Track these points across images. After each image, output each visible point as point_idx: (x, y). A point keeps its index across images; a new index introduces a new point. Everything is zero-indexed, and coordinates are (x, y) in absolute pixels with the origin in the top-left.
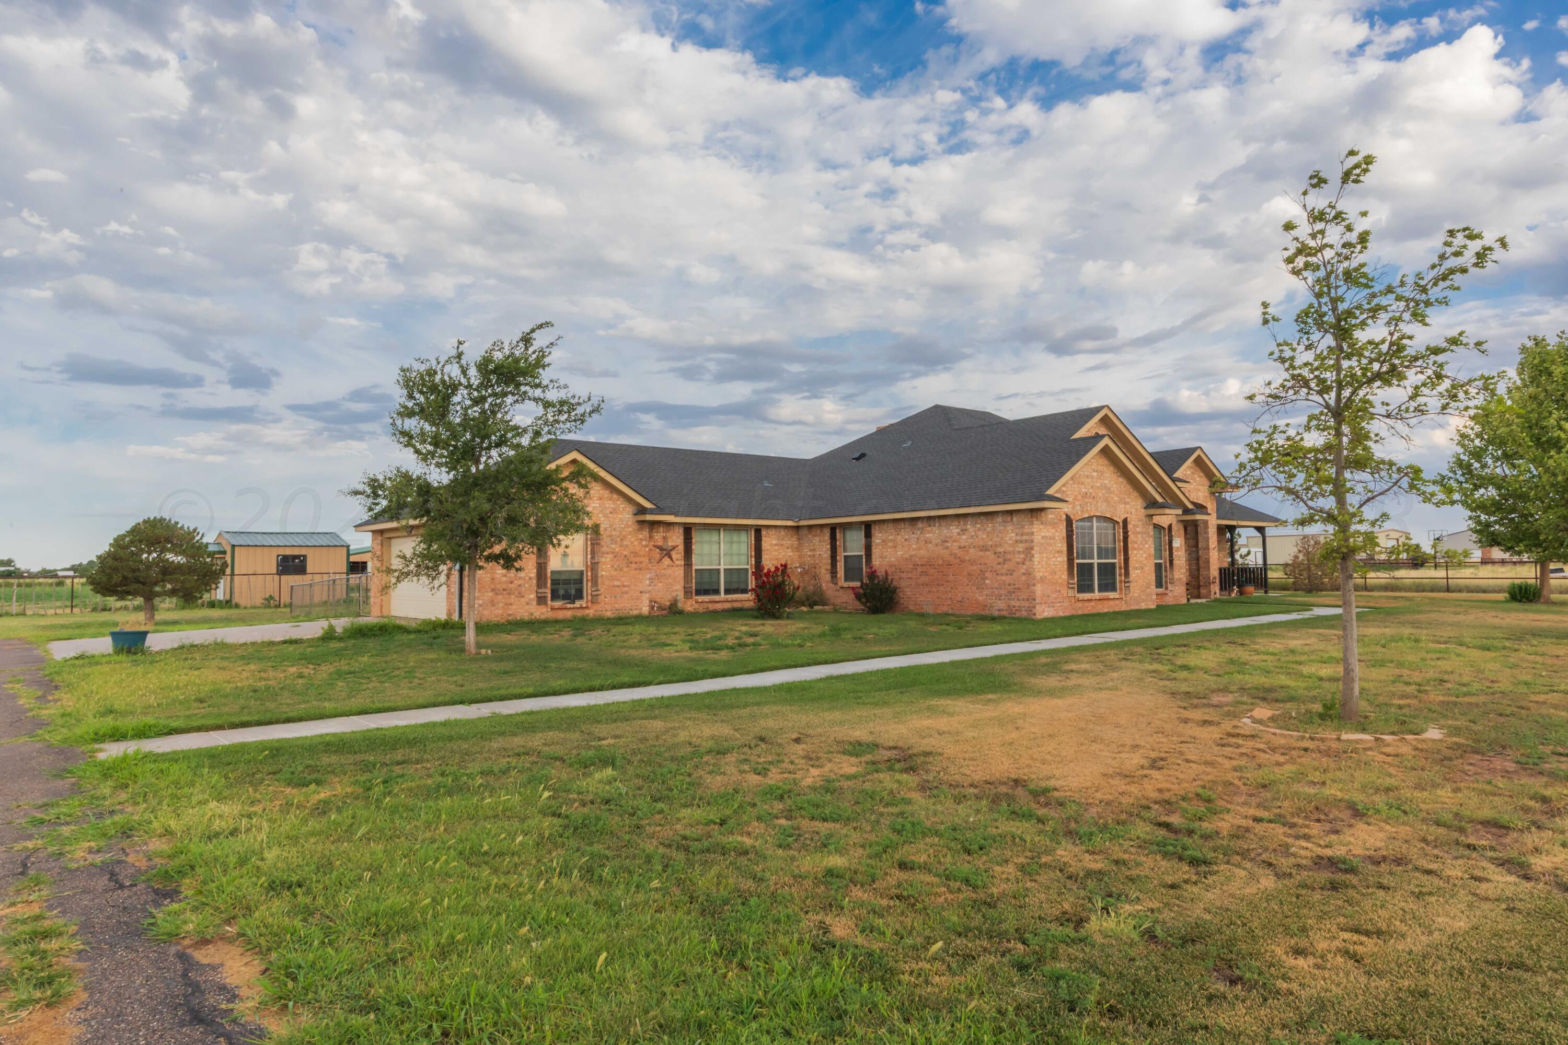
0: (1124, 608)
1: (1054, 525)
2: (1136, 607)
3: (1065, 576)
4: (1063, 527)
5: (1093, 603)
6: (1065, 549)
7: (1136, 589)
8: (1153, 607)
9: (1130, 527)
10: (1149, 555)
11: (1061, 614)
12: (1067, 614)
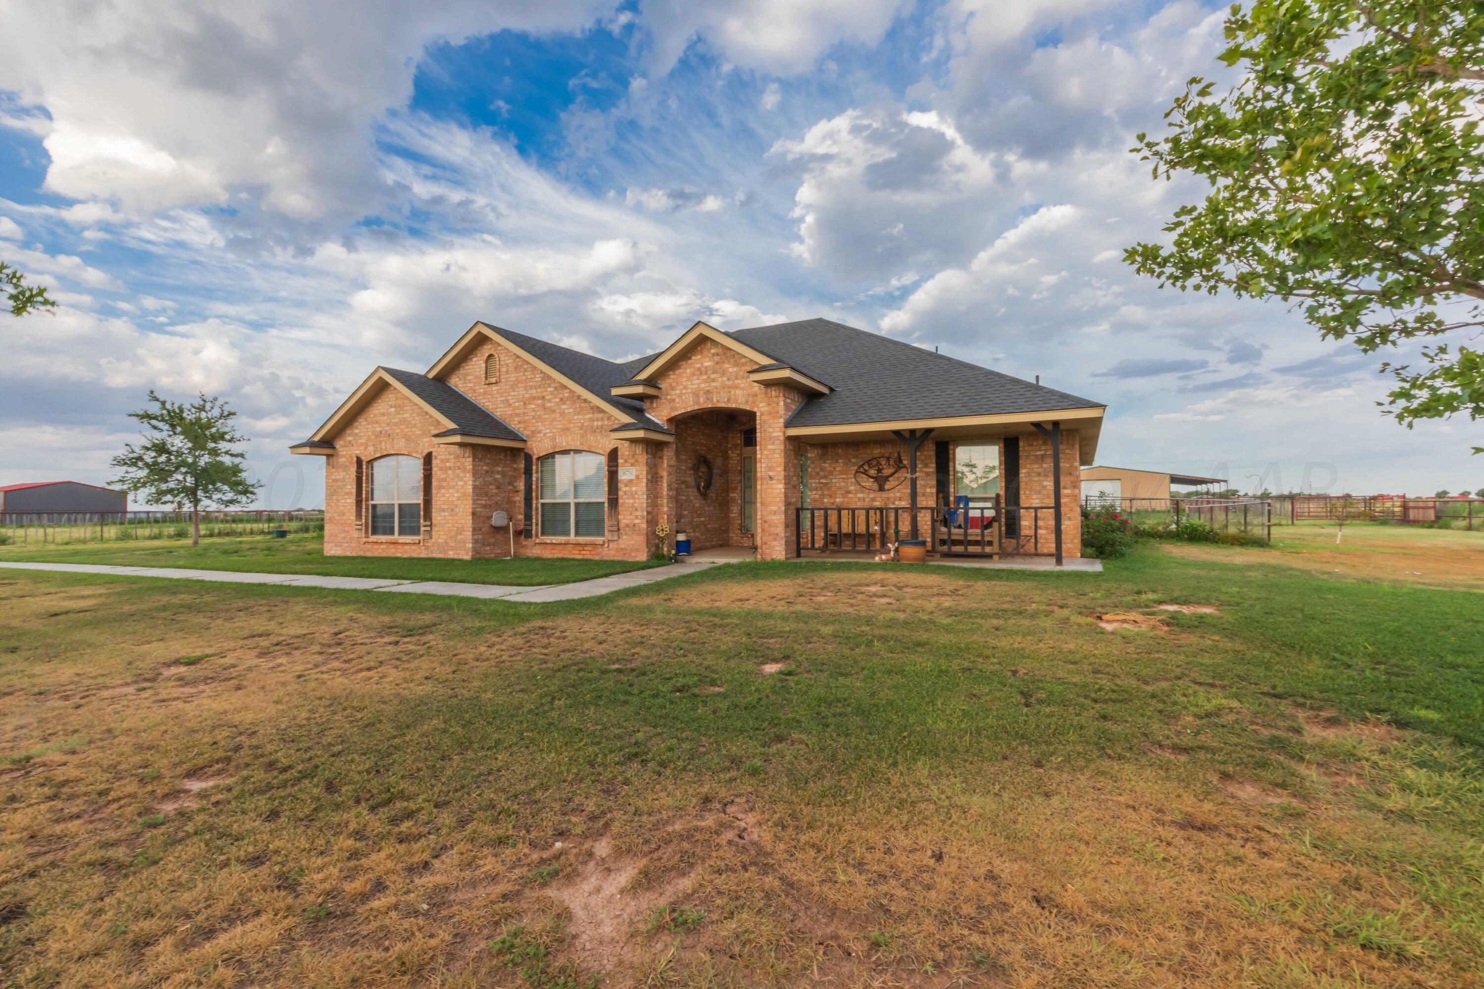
0: (424, 554)
1: (345, 468)
2: (442, 556)
3: (353, 517)
4: (354, 469)
5: (383, 546)
6: (354, 490)
7: (440, 536)
8: (467, 557)
9: (435, 462)
10: (464, 495)
11: (348, 554)
12: (354, 554)
